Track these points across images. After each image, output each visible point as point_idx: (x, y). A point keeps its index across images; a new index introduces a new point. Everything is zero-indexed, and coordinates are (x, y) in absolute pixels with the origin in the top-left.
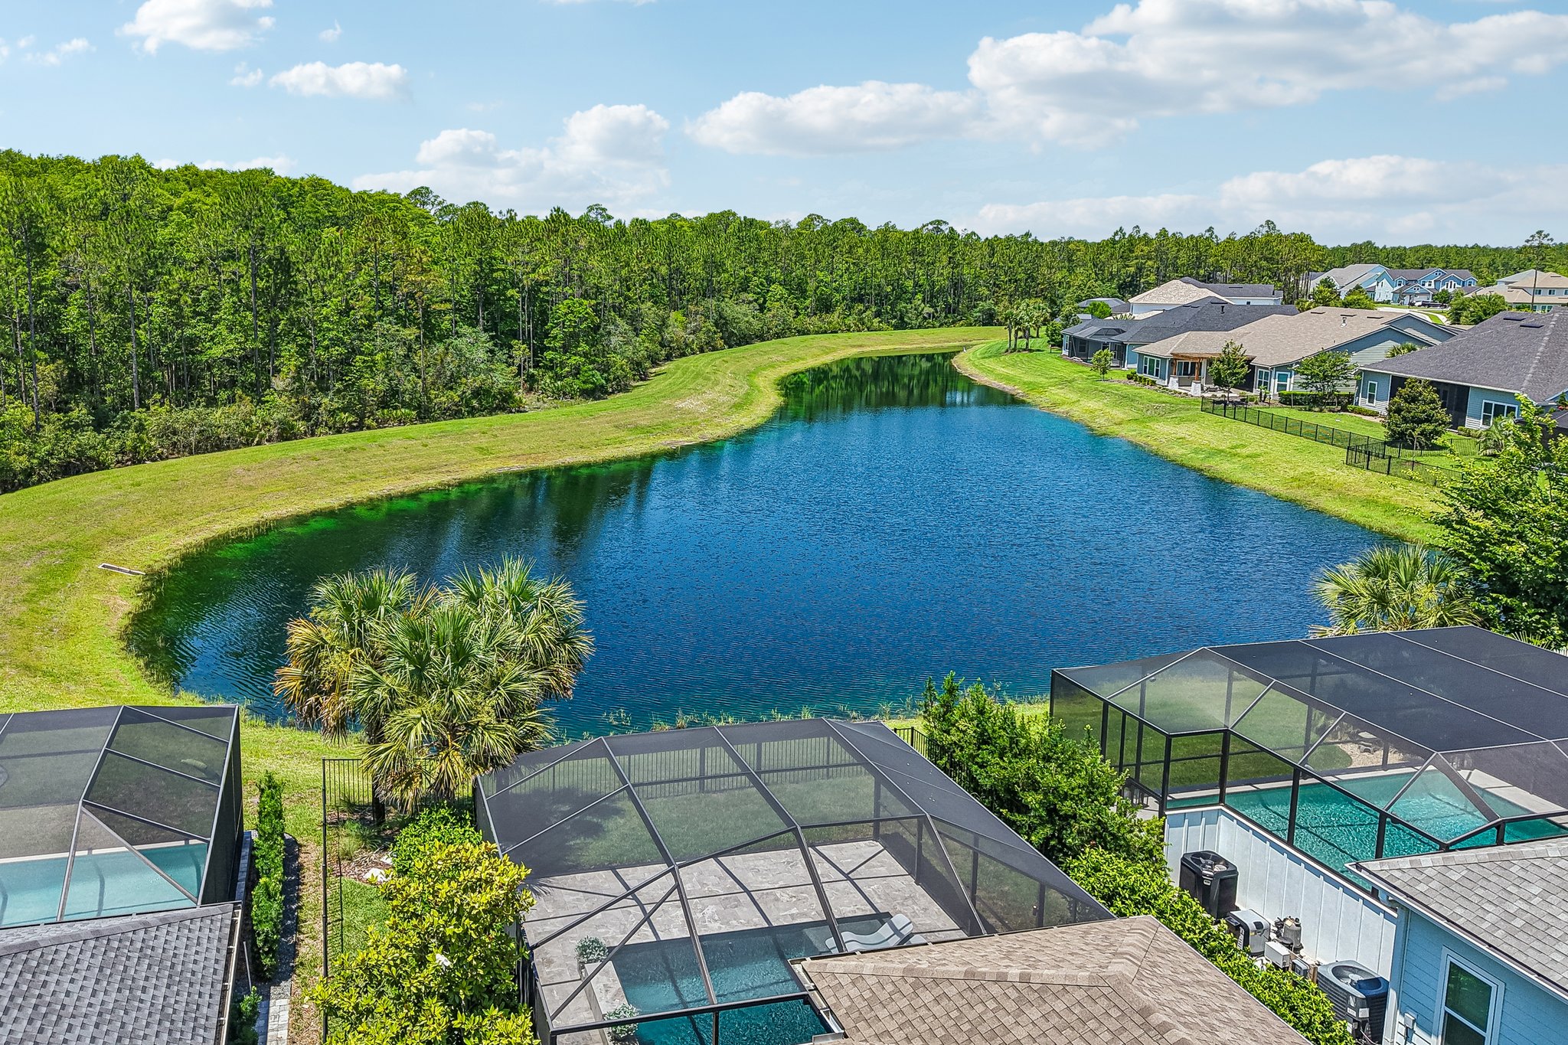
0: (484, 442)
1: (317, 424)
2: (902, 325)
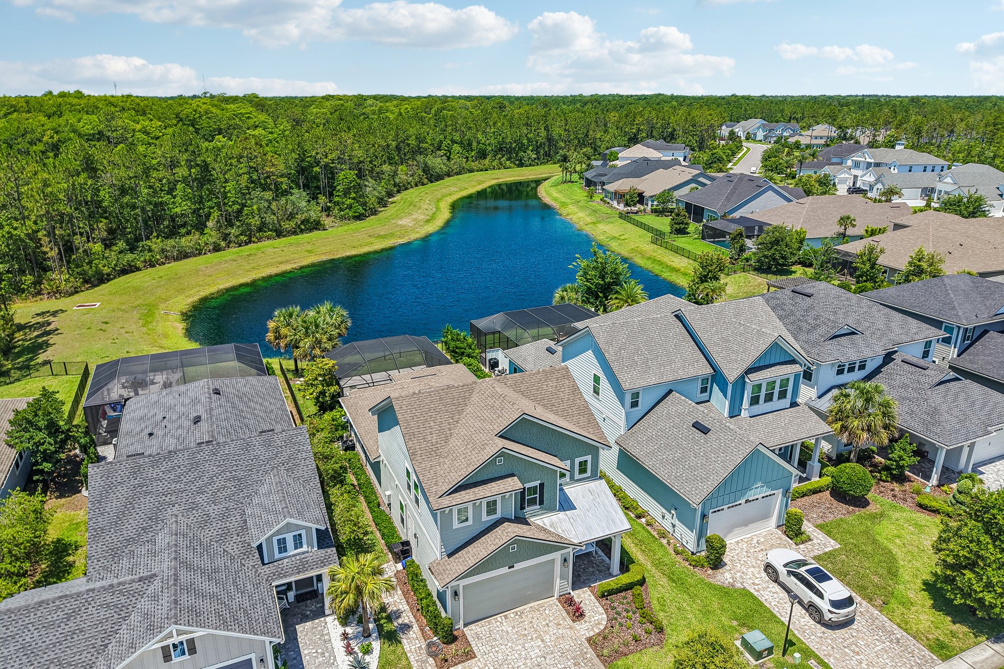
0: (309, 247)
1: (230, 242)
2: (521, 165)
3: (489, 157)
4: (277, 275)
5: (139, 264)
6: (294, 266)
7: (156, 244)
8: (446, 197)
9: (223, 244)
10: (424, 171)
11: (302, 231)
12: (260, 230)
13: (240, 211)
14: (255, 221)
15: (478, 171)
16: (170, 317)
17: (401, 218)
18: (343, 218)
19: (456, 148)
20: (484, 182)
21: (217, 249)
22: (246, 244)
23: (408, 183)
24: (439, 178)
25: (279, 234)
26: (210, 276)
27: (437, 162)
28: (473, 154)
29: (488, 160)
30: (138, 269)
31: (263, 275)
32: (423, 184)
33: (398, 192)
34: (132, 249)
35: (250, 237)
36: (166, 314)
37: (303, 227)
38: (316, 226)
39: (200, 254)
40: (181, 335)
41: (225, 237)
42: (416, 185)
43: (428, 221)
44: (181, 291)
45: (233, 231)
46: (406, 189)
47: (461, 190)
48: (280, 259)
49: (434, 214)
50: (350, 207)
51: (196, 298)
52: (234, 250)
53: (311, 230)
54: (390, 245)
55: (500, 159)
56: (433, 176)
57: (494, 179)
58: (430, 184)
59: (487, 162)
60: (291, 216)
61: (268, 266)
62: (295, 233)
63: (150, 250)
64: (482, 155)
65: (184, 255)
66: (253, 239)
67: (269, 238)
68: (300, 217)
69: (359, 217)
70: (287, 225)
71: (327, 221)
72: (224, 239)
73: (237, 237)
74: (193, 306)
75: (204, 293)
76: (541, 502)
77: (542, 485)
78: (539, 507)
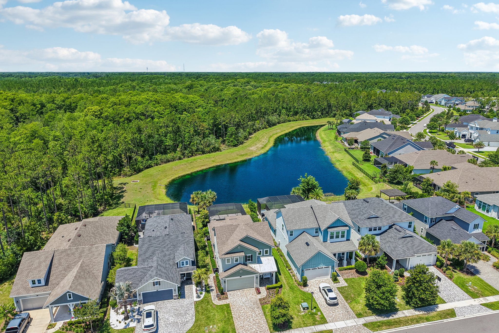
0: (213, 159)
1: (185, 156)
2: (313, 118)
3: (298, 115)
4: (200, 171)
5: (153, 165)
6: (207, 167)
7: (159, 157)
8: (274, 135)
9: (182, 157)
10: (267, 123)
11: (212, 152)
12: (196, 151)
13: (189, 144)
14: (194, 148)
15: (293, 121)
16: (161, 187)
17: (251, 147)
18: (229, 146)
19: (284, 111)
20: (294, 127)
21: (180, 159)
22: (191, 156)
23: (260, 128)
24: (274, 125)
25: (204, 153)
26: (176, 170)
27: (273, 118)
28: (291, 113)
29: (297, 116)
30: (152, 167)
31: (195, 171)
32: (266, 128)
33: (255, 132)
34: (151, 159)
35: (192, 154)
36: (160, 186)
37: (212, 150)
38: (218, 150)
39: (174, 161)
40: (164, 194)
41: (183, 154)
42: (263, 129)
43: (262, 148)
44: (166, 176)
45: (186, 152)
46: (258, 130)
47: (282, 131)
48: (202, 164)
49: (266, 144)
50: (232, 141)
51: (171, 179)
52: (186, 159)
53: (215, 151)
54: (245, 159)
55: (304, 115)
56: (271, 124)
57: (299, 125)
58: (269, 128)
59: (297, 117)
60: (209, 146)
61: (197, 167)
62: (209, 152)
63: (157, 159)
64: (296, 113)
65: (168, 161)
66: (194, 155)
67: (199, 154)
68: (212, 146)
69: (235, 146)
70: (207, 149)
71: (223, 147)
72: (183, 155)
73: (188, 154)
74: (169, 183)
75: (173, 178)
76: (252, 260)
77: (252, 256)
78: (251, 262)
